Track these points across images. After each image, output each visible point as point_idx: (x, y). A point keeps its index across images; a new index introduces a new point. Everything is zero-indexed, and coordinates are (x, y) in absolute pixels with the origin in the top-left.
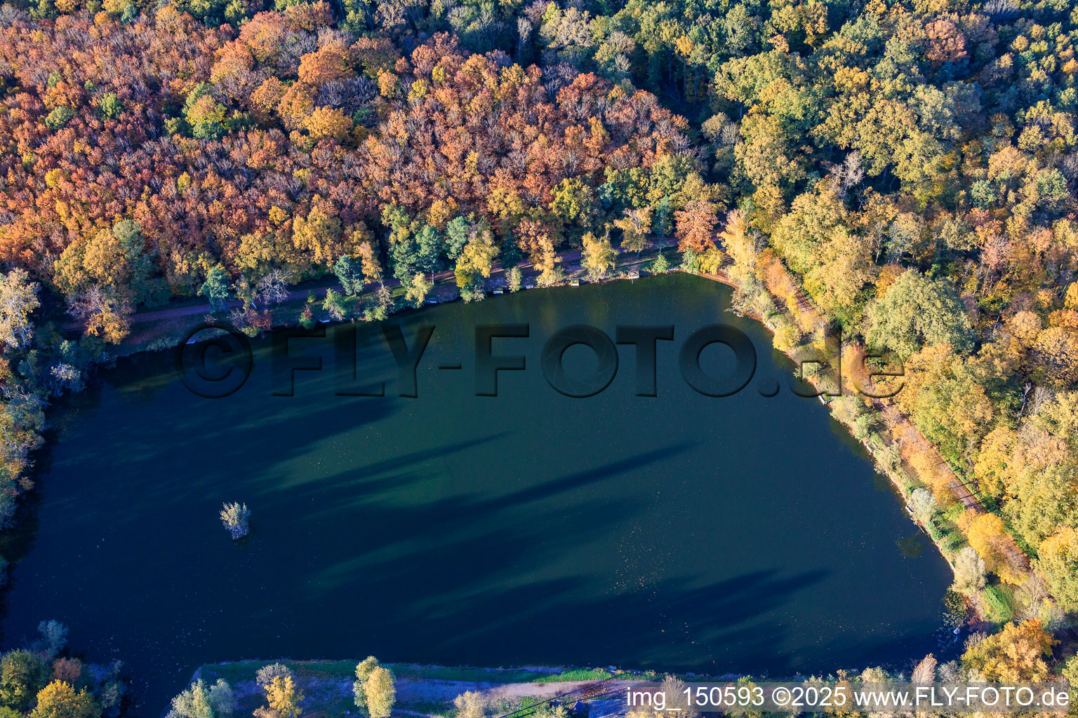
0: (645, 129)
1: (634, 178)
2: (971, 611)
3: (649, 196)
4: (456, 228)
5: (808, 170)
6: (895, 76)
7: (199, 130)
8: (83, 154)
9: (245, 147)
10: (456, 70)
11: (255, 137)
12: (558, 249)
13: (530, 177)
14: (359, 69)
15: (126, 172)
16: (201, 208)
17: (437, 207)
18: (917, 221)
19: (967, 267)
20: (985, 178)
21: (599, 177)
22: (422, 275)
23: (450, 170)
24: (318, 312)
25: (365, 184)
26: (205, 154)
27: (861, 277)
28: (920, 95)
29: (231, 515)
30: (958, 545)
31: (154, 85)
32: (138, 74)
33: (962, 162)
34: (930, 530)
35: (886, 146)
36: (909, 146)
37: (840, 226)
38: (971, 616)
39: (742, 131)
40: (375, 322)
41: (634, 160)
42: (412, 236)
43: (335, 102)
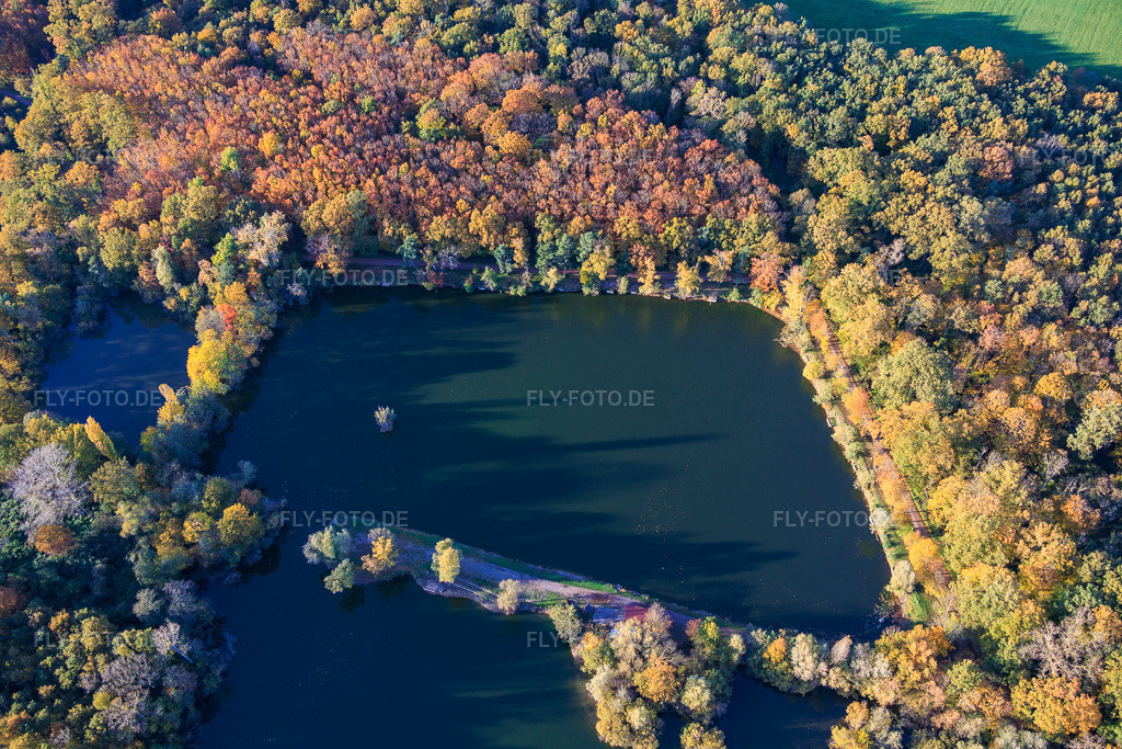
0: (745, 191)
1: (727, 227)
2: (897, 608)
3: (735, 242)
4: (586, 238)
5: (863, 245)
6: (948, 185)
7: (423, 134)
8: (341, 137)
9: (452, 151)
10: (616, 120)
11: (460, 146)
12: (658, 269)
13: (649, 211)
14: (547, 108)
15: (366, 155)
16: (410, 191)
17: (576, 221)
18: (935, 302)
19: (966, 345)
20: (999, 279)
21: (702, 221)
22: (555, 269)
23: (592, 196)
24: (477, 282)
25: (530, 194)
26: (424, 152)
27: (880, 337)
28: (964, 203)
29: (382, 415)
30: (899, 556)
31: (401, 94)
32: (391, 85)
33: (986, 261)
34: (883, 540)
35: (927, 238)
36: (944, 242)
37: (874, 295)
38: (896, 611)
39: (818, 206)
40: (517, 296)
41: (730, 213)
42: (554, 239)
43: (523, 130)
